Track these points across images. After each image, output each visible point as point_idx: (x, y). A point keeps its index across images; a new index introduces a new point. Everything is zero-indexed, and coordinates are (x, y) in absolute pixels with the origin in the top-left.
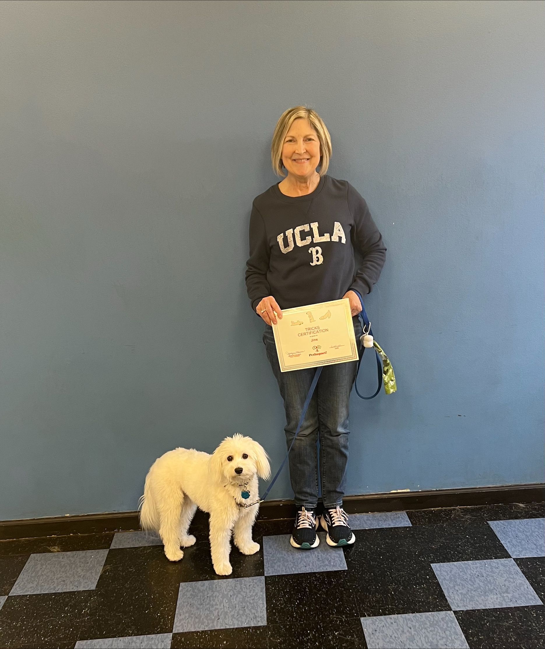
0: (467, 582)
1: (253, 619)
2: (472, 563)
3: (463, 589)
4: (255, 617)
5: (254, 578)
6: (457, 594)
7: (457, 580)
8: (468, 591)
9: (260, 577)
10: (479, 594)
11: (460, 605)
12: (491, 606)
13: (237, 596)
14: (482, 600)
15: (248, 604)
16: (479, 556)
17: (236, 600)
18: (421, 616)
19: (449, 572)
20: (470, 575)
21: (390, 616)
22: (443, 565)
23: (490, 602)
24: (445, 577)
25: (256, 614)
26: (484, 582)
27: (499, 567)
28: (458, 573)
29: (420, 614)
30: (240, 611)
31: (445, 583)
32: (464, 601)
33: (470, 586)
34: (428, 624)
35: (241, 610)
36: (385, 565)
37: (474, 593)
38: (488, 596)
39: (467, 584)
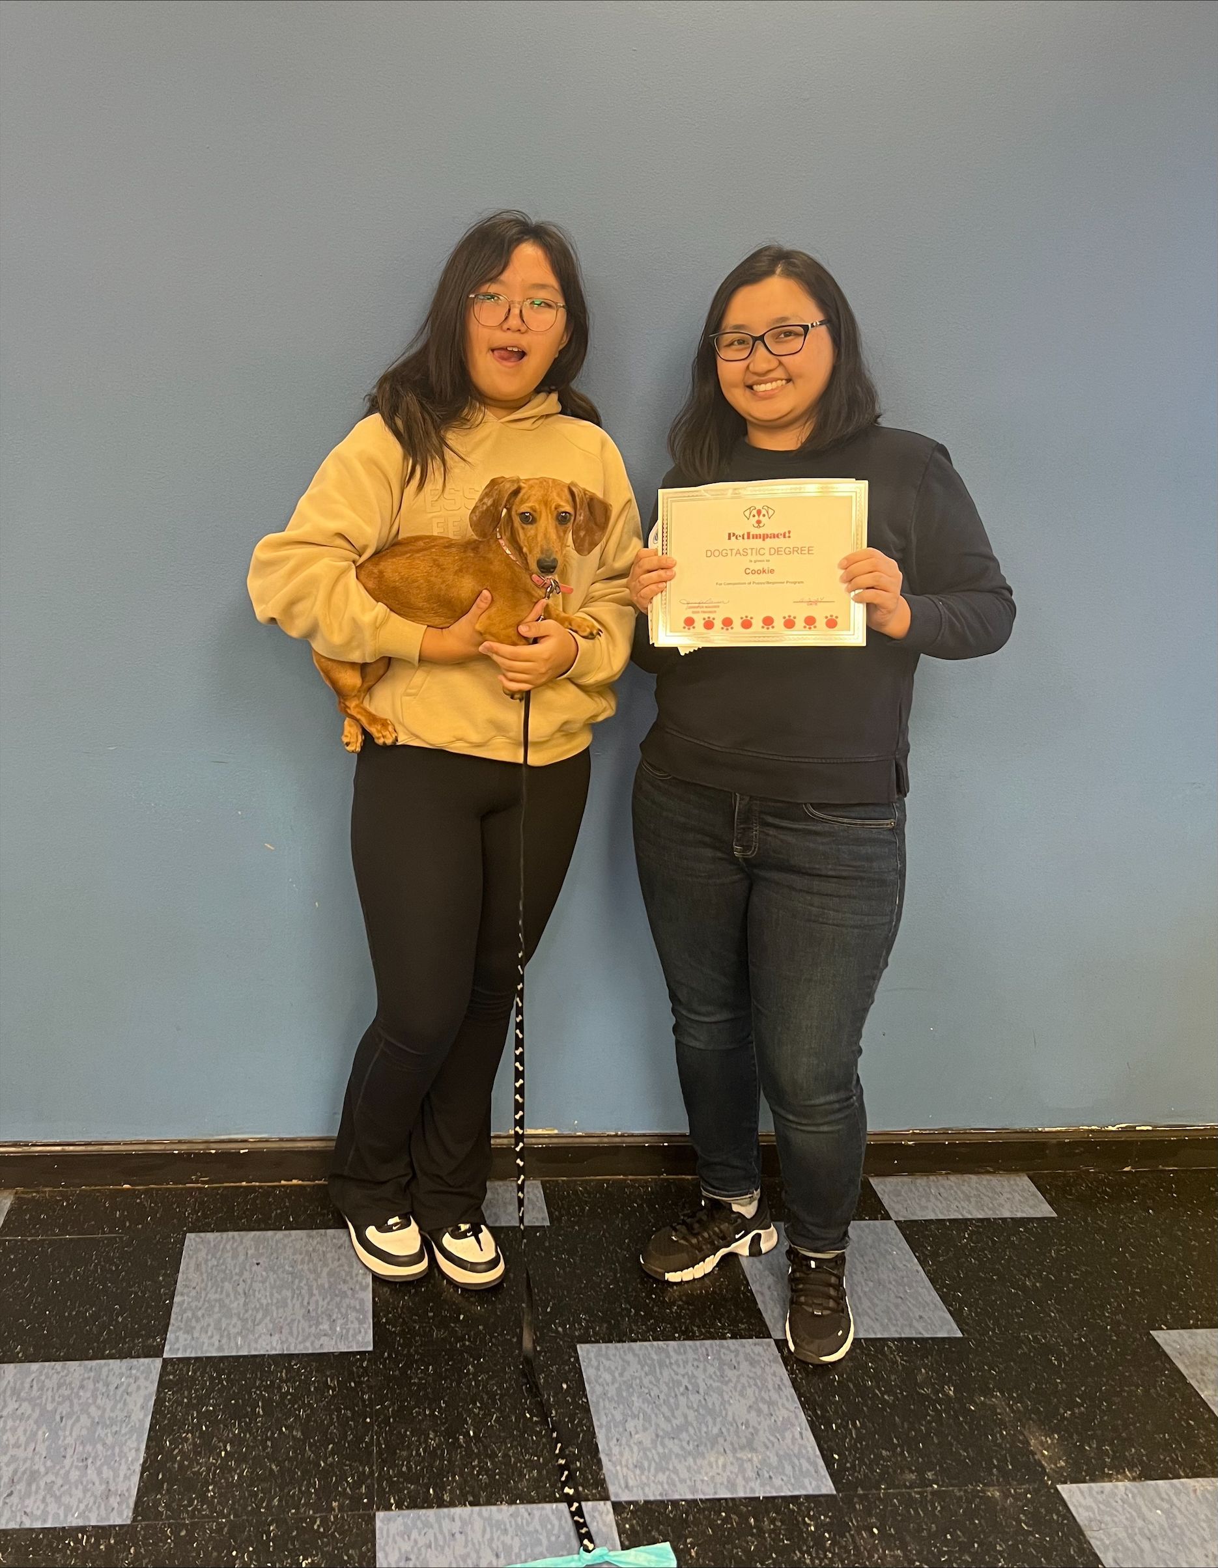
0: (657, 1405)
2: (676, 1347)
3: (645, 1429)
4: (107, 1495)
5: (134, 1361)
6: (629, 1446)
7: (634, 1399)
8: (657, 1436)
9: (151, 1359)
10: (683, 1448)
11: (631, 1483)
12: (706, 1492)
13: (77, 1420)
14: (688, 1469)
15: (99, 1447)
16: (695, 1329)
19: (617, 1374)
20: (669, 1388)
21: (453, 1510)
22: (609, 1351)
23: (706, 1479)
24: (607, 1388)
25: (111, 1482)
26: (697, 1410)
27: (739, 1363)
28: (639, 1377)
29: (529, 1506)
30: (73, 1469)
31: (605, 1408)
32: (642, 1469)
33: (664, 1424)
34: (545, 1542)
35: (76, 1467)
37: (669, 1443)
38: (703, 1456)
39: (656, 1415)
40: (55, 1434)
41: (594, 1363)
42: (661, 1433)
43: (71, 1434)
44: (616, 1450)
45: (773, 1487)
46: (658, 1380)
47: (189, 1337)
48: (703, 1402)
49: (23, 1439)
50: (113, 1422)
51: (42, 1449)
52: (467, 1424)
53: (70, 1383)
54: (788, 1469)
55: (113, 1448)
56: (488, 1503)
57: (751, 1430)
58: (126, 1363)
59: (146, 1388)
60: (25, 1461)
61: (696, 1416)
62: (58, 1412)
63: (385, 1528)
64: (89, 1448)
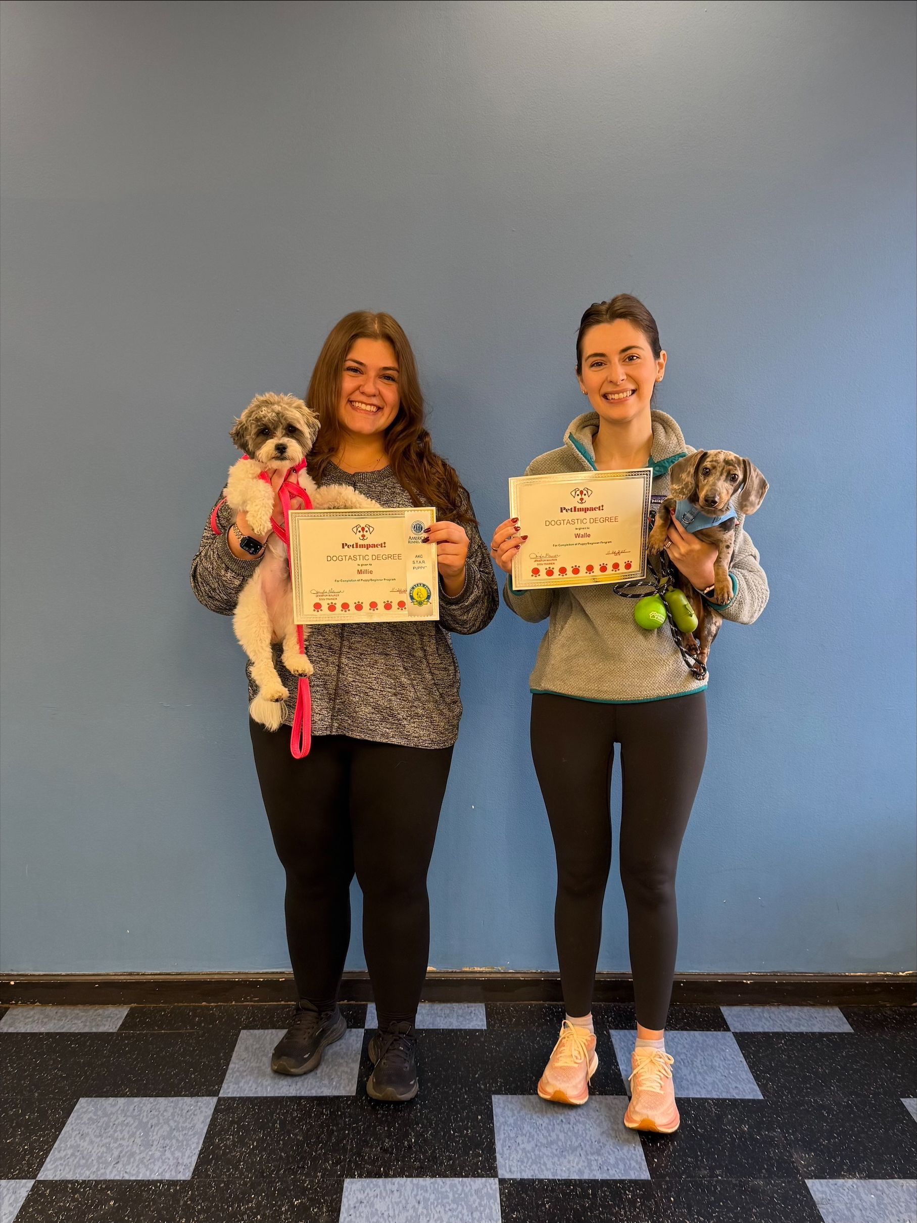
1: (171, 1167)
3: (529, 1142)
6: (517, 1150)
8: (536, 1145)
10: (552, 1153)
12: (563, 1175)
14: (554, 1164)
18: (443, 1183)
20: (550, 1121)
21: (394, 1179)
23: (564, 1169)
24: (507, 1120)
25: (179, 1159)
26: (567, 1133)
27: (600, 1109)
29: (444, 1179)
30: (157, 1152)
31: (504, 1130)
32: (522, 1162)
33: (542, 1140)
37: (544, 1150)
38: (565, 1158)
39: (538, 1135)
40: (146, 1135)
41: (502, 1106)
42: (539, 1144)
43: (157, 1134)
44: (507, 1152)
45: (609, 1175)
46: (543, 1116)
47: (237, 1086)
49: (127, 1136)
50: (183, 1129)
51: (138, 1141)
52: (411, 1136)
53: (159, 1108)
54: (621, 1166)
55: (182, 1141)
57: (601, 1144)
58: (194, 1099)
59: (206, 1112)
60: (128, 1146)
61: (565, 1137)
62: (150, 1123)
63: (349, 1187)
64: (167, 1141)
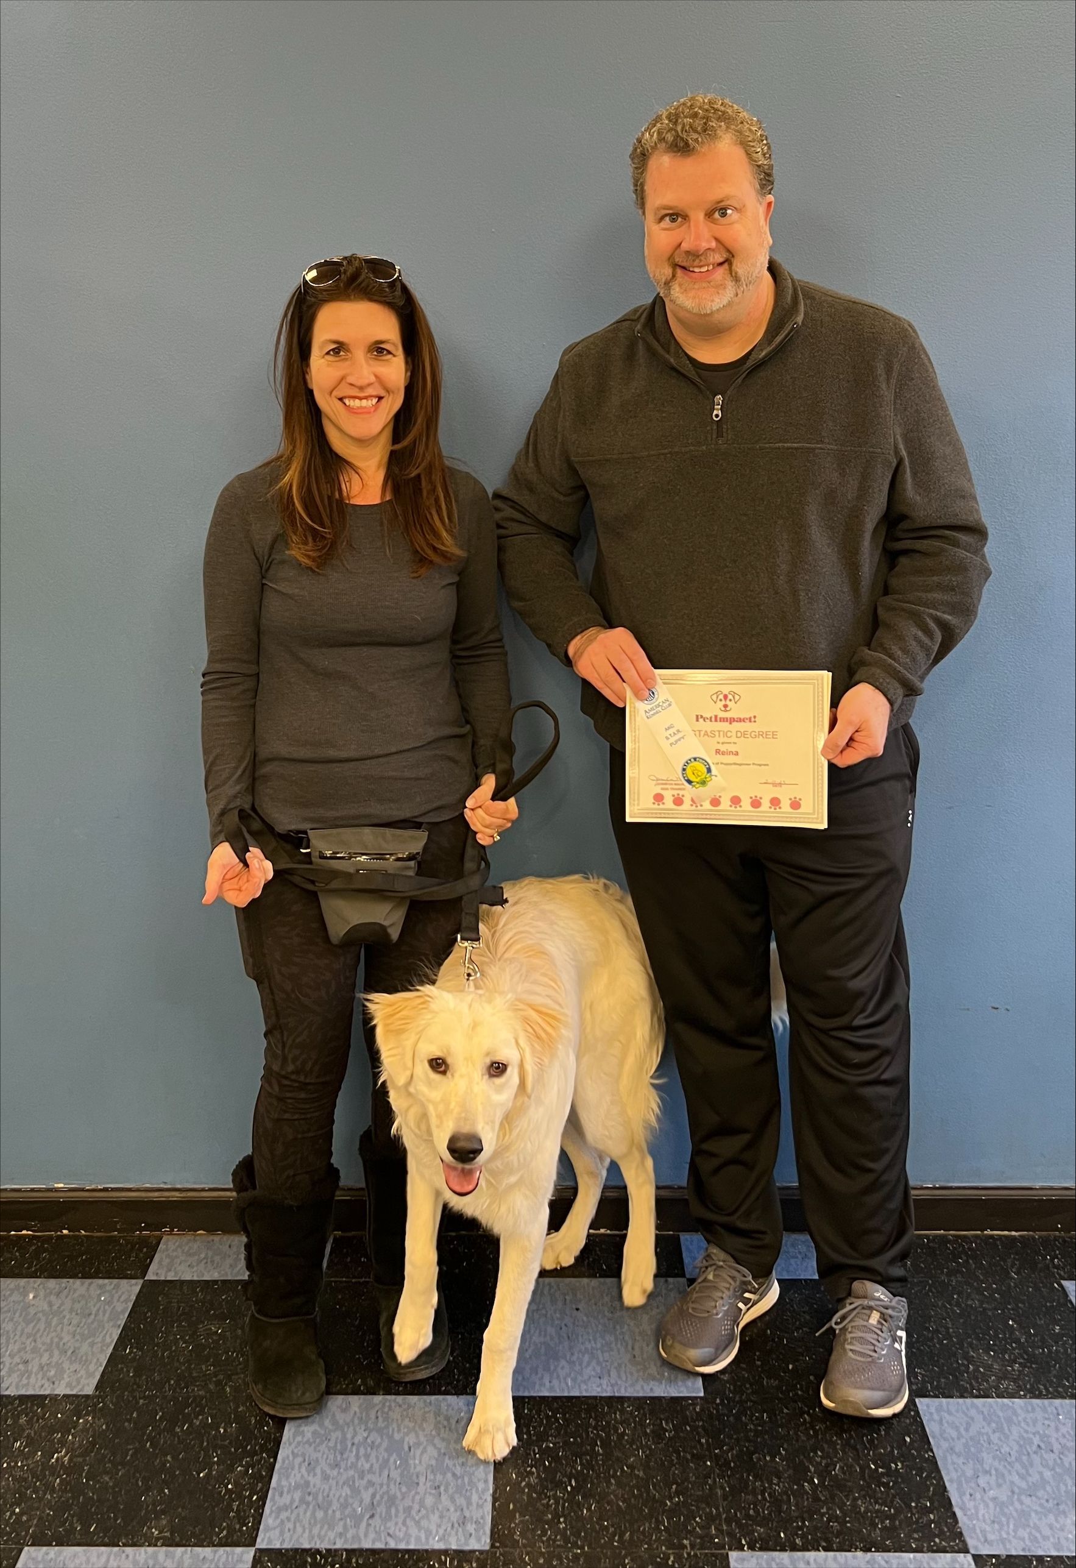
0: (1009, 1463)
1: (456, 1525)
2: (1023, 1405)
4: (463, 1521)
6: (984, 1501)
7: (984, 1455)
10: (1041, 1506)
11: (991, 1537)
13: (424, 1451)
14: (1051, 1527)
15: (449, 1475)
17: (420, 1462)
18: (887, 1562)
19: (962, 1430)
22: (948, 1404)
25: (465, 1509)
28: (987, 1434)
30: (427, 1496)
31: (953, 1462)
35: (430, 1493)
36: (800, 1392)
41: (936, 1417)
42: (1016, 1490)
44: (970, 1504)
46: (1007, 1437)
48: (1059, 1461)
51: (396, 1476)
52: (810, 1472)
56: (840, 1549)
